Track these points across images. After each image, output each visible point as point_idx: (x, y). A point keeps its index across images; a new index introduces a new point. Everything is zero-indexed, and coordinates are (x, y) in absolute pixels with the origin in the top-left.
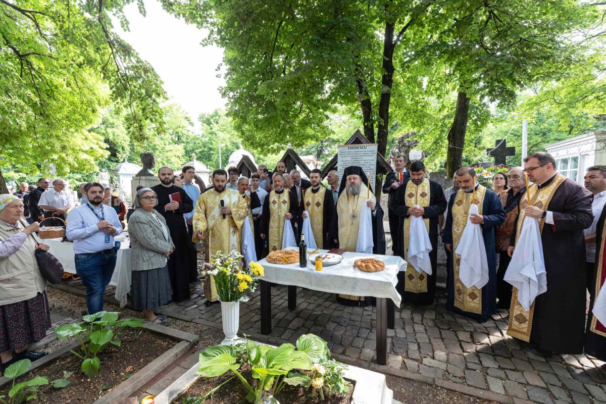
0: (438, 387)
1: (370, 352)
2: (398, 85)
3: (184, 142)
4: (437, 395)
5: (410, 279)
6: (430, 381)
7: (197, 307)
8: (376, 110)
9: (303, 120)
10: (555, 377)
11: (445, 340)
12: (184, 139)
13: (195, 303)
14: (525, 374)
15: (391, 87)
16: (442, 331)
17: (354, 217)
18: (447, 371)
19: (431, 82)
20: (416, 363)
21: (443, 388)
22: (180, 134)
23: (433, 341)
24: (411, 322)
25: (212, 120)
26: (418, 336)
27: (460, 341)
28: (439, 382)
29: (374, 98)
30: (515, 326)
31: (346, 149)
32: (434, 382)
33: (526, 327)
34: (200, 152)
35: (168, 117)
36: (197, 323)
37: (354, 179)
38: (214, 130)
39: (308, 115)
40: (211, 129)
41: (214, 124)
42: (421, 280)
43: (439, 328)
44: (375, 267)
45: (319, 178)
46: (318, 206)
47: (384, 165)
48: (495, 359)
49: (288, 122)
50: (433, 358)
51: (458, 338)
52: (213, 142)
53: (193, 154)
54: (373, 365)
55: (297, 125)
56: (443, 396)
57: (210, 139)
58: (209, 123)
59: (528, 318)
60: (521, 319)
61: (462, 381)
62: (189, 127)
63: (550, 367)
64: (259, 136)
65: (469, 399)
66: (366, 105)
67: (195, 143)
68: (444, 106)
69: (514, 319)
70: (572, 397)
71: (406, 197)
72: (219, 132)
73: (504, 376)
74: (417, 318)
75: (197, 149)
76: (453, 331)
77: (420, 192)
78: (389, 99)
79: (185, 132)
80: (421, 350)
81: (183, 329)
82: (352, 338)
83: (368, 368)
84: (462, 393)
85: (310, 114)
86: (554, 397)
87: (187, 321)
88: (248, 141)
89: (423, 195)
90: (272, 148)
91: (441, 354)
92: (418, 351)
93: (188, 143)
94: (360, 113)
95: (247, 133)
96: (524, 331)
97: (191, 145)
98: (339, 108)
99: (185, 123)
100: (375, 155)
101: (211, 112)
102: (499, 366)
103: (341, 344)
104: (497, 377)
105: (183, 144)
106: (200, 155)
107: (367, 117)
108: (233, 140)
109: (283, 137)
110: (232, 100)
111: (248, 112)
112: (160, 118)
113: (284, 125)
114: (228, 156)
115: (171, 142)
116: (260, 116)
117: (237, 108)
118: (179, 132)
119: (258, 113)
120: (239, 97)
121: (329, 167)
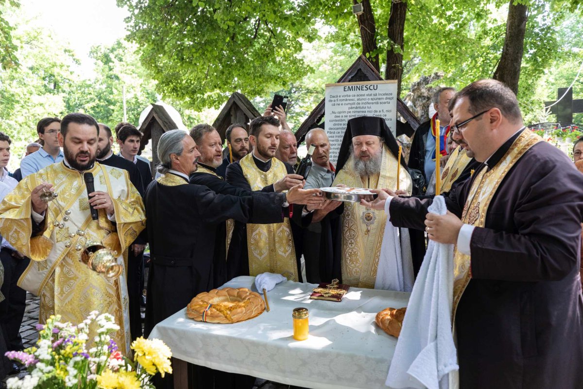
3: (64, 92)
8: (382, 30)
9: (259, 49)
12: (65, 87)
22: (57, 78)
25: (112, 56)
29: (380, 11)
31: (340, 90)
37: (368, 144)
38: (116, 72)
39: (269, 42)
40: (111, 69)
52: (114, 91)
55: (251, 59)
57: (109, 87)
58: (107, 60)
62: (74, 67)
64: (187, 77)
66: (367, 21)
67: (83, 92)
72: (123, 74)
78: (405, 13)
79: (65, 74)
90: (209, 97)
93: (71, 92)
94: (355, 36)
97: (76, 96)
99: (66, 60)
105: (64, 95)
107: (369, 43)
109: (227, 78)
110: (137, 11)
111: (166, 33)
112: (6, 38)
113: (230, 58)
114: (139, 114)
115: (43, 90)
116: (188, 42)
117: (145, 27)
118: (56, 74)
119: (183, 36)
120: (148, 6)
121: (309, 123)
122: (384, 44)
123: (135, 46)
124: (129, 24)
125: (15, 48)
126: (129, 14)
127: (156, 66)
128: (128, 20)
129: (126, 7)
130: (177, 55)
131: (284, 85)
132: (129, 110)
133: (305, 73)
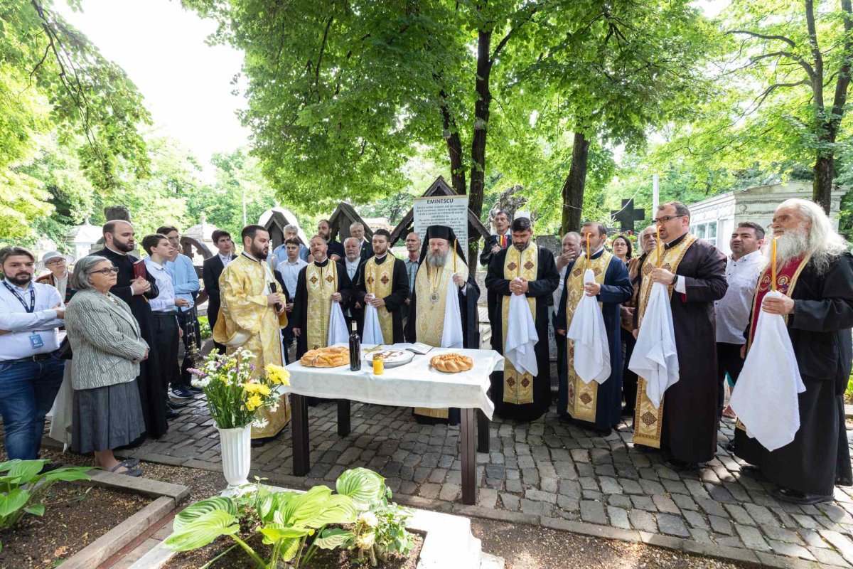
0: (544, 527)
1: (453, 489)
2: (496, 119)
3: (186, 196)
4: (543, 539)
5: (510, 385)
6: (534, 520)
7: (193, 443)
8: (466, 151)
9: (366, 164)
10: (690, 498)
11: (555, 463)
12: (187, 190)
13: (190, 437)
14: (654, 498)
15: (487, 121)
16: (552, 451)
17: (434, 298)
18: (557, 505)
19: (540, 119)
20: (517, 498)
21: (551, 529)
22: (180, 182)
23: (539, 465)
24: (512, 441)
25: (232, 164)
26: (520, 460)
27: (574, 462)
28: (545, 522)
29: (466, 135)
30: (642, 429)
31: (424, 203)
32: (540, 521)
33: (654, 429)
34: (214, 211)
35: (159, 156)
36: (189, 468)
37: (439, 244)
38: (237, 177)
39: (374, 157)
40: (231, 176)
41: (235, 169)
42: (525, 386)
43: (548, 446)
44: (459, 365)
45: (385, 243)
46: (385, 283)
47: (477, 227)
48: (619, 483)
49: (345, 167)
50: (539, 488)
51: (572, 458)
52: (235, 196)
53: (203, 214)
54: (457, 507)
55: (358, 171)
56: (551, 541)
57: (229, 192)
58: (227, 168)
59: (656, 417)
60: (649, 419)
61: (576, 516)
62: (196, 173)
63: (685, 486)
64: (302, 186)
65: (585, 540)
66: (454, 143)
67: (205, 197)
68: (557, 153)
69: (640, 421)
70: (710, 524)
71: (506, 270)
72: (243, 181)
73: (628, 504)
74: (520, 436)
75: (209, 205)
76: (566, 449)
77: (524, 262)
78: (485, 139)
79: (189, 180)
80: (524, 479)
81: (166, 479)
82: (429, 471)
83: (451, 512)
84: (576, 533)
85: (377, 156)
86: (690, 525)
87: (173, 466)
88: (286, 193)
89: (529, 266)
90: (322, 204)
91: (550, 481)
92: (519, 482)
93: (193, 196)
94: (446, 156)
95: (283, 182)
96: (652, 434)
97: (198, 199)
98: (419, 150)
99: (188, 166)
100: (466, 212)
101: (231, 152)
102: (623, 492)
103: (413, 480)
104: (620, 507)
105: (187, 198)
106: (213, 214)
107: (456, 163)
108: (266, 193)
109: (338, 188)
110: (258, 131)
111: (284, 149)
112: (141, 152)
113: (340, 171)
114: (258, 217)
115: (166, 194)
116: (303, 157)
117: (266, 144)
118: (178, 179)
119: (299, 152)
120: (269, 127)
121: (401, 229)
122: (468, 163)
123: (257, 159)
124: (252, 141)
125: (148, 161)
126: (252, 133)
127: (275, 177)
128: (251, 137)
129: (249, 127)
130: (294, 168)
131: (387, 194)
132: (248, 213)
133: (405, 185)
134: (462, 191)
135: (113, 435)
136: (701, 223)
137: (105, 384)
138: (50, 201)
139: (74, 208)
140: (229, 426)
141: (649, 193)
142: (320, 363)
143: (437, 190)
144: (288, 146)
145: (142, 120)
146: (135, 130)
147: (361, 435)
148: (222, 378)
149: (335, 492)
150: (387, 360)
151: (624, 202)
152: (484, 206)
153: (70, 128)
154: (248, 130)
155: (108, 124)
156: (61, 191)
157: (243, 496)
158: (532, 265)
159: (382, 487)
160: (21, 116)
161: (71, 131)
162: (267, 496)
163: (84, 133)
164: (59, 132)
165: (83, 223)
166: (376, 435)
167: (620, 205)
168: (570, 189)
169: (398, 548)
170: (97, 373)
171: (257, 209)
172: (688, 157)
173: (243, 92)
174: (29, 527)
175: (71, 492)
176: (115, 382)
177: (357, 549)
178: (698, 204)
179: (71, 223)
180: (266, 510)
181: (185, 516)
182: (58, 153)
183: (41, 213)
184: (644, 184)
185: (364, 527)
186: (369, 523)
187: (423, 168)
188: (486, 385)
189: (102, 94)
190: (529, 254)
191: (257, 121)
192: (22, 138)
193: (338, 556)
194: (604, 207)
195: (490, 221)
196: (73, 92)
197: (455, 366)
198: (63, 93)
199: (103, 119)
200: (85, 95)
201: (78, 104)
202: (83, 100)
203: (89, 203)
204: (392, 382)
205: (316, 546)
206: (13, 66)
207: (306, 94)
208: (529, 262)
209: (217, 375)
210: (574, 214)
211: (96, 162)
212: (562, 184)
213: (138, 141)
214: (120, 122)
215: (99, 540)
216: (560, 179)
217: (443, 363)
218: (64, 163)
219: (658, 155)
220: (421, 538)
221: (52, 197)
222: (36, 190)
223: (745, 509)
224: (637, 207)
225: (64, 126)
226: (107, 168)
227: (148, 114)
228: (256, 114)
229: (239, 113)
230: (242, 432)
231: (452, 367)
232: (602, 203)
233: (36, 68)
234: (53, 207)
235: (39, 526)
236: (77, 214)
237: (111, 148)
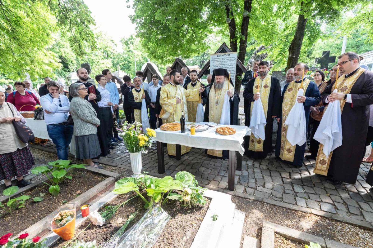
0: (265, 203)
1: (225, 184)
2: (255, 10)
4: (264, 207)
5: (252, 143)
6: (260, 199)
7: (120, 159)
8: (238, 29)
9: (189, 39)
10: (340, 197)
11: (272, 177)
12: (112, 56)
13: (119, 156)
14: (321, 196)
15: (250, 12)
16: (272, 172)
18: (272, 194)
19: (279, 8)
20: (253, 190)
21: (268, 203)
22: (109, 52)
23: (265, 177)
24: (253, 167)
25: (129, 42)
26: (256, 174)
27: (282, 177)
28: (265, 200)
29: (238, 21)
30: (319, 167)
31: (216, 57)
32: (263, 200)
33: (325, 167)
34: (123, 65)
36: (119, 168)
38: (131, 49)
39: (192, 35)
40: (129, 48)
41: (130, 44)
42: (259, 144)
43: (270, 171)
44: (229, 132)
45: (196, 76)
47: (241, 68)
48: (303, 188)
49: (179, 41)
50: (264, 187)
51: (281, 176)
52: (131, 57)
53: (118, 66)
54: (226, 191)
55: (185, 43)
56: (267, 208)
57: (128, 56)
58: (127, 44)
59: (327, 161)
60: (323, 162)
61: (280, 200)
62: (114, 47)
63: (338, 192)
64: (159, 51)
65: (284, 210)
66: (232, 25)
67: (119, 58)
68: (287, 27)
69: (318, 163)
70: (348, 209)
71: (254, 89)
72: (134, 50)
73: (307, 197)
74: (257, 165)
75: (121, 62)
76: (278, 172)
77: (264, 84)
78: (249, 21)
79: (111, 51)
80: (257, 182)
81: (112, 171)
82: (214, 176)
83: (223, 192)
84: (279, 206)
85: (194, 34)
86: (337, 209)
87: (114, 166)
88: (152, 55)
90: (169, 59)
91: (269, 185)
92: (255, 183)
93: (114, 58)
94: (228, 32)
95: (151, 49)
96: (323, 169)
97: (117, 59)
98: (214, 30)
99: (111, 44)
100: (236, 61)
101: (129, 37)
102: (305, 192)
103: (207, 179)
104: (302, 198)
105: (111, 59)
106: (122, 66)
107: (233, 36)
108: (144, 55)
109: (175, 51)
110: (139, 25)
111: (151, 34)
112: (92, 38)
113: (176, 43)
114: (141, 67)
115: (103, 58)
116: (160, 37)
117: (143, 31)
118: (108, 51)
119: (158, 34)
120: (144, 23)
121: (204, 70)
122: (238, 35)
123: (139, 39)
124: (137, 30)
125: (95, 42)
126: (137, 26)
127: (148, 47)
128: (136, 29)
129: (135, 23)
130: (156, 42)
131: (198, 53)
132: (137, 65)
133: (207, 49)
134: (235, 50)
135: (91, 153)
136: (369, 63)
137: (87, 134)
138: (60, 62)
139: (69, 65)
140: (133, 152)
141: (340, 47)
142: (168, 129)
143: (222, 50)
144: (153, 32)
145: (91, 24)
146: (89, 28)
147: (186, 160)
148: (129, 133)
149: (174, 179)
150: (197, 129)
151: (324, 53)
152: (246, 57)
153: (65, 29)
154: (135, 25)
155: (78, 26)
156: (64, 58)
157: (140, 178)
158: (268, 86)
159: (193, 179)
160: (46, 25)
161: (65, 31)
162: (149, 179)
163: (70, 31)
164: (61, 31)
165: (73, 71)
166: (192, 160)
167: (321, 55)
168: (293, 47)
169: (200, 202)
170: (84, 130)
171: (140, 63)
172: (367, 24)
173: (132, 6)
174: (67, 183)
175: (80, 172)
176: (90, 133)
177: (183, 201)
178: (369, 52)
179: (69, 71)
180: (148, 183)
181: (119, 183)
182: (61, 41)
183: (58, 67)
184: (338, 42)
185: (186, 193)
186: (188, 192)
187: (216, 40)
188: (242, 141)
189: (75, 12)
190: (267, 80)
191: (138, 20)
192: (47, 35)
193: (176, 203)
194: (312, 56)
195: (249, 65)
196: (64, 13)
197: (227, 132)
198: (60, 13)
199: (76, 24)
200: (69, 14)
201: (67, 18)
202: (68, 16)
203: (75, 62)
204: (198, 138)
205: (167, 198)
206: (41, 2)
207: (160, 5)
208: (266, 85)
209: (127, 131)
210: (294, 60)
211: (76, 44)
212: (289, 44)
213: (91, 33)
214: (83, 25)
215: (90, 190)
216: (288, 42)
217: (222, 131)
218: (64, 45)
219: (348, 24)
220: (210, 200)
221: (61, 61)
222: (55, 58)
223: (369, 205)
224: (331, 55)
225: (62, 28)
226: (80, 46)
227: (94, 20)
228: (138, 17)
229: (130, 17)
230: (138, 154)
231: (226, 133)
232: (311, 54)
233: (49, 3)
234: (61, 65)
235: (71, 183)
236: (71, 67)
237: (81, 37)
